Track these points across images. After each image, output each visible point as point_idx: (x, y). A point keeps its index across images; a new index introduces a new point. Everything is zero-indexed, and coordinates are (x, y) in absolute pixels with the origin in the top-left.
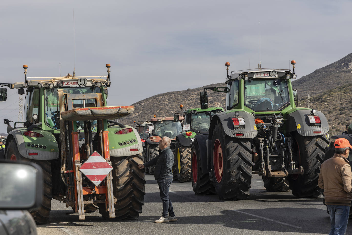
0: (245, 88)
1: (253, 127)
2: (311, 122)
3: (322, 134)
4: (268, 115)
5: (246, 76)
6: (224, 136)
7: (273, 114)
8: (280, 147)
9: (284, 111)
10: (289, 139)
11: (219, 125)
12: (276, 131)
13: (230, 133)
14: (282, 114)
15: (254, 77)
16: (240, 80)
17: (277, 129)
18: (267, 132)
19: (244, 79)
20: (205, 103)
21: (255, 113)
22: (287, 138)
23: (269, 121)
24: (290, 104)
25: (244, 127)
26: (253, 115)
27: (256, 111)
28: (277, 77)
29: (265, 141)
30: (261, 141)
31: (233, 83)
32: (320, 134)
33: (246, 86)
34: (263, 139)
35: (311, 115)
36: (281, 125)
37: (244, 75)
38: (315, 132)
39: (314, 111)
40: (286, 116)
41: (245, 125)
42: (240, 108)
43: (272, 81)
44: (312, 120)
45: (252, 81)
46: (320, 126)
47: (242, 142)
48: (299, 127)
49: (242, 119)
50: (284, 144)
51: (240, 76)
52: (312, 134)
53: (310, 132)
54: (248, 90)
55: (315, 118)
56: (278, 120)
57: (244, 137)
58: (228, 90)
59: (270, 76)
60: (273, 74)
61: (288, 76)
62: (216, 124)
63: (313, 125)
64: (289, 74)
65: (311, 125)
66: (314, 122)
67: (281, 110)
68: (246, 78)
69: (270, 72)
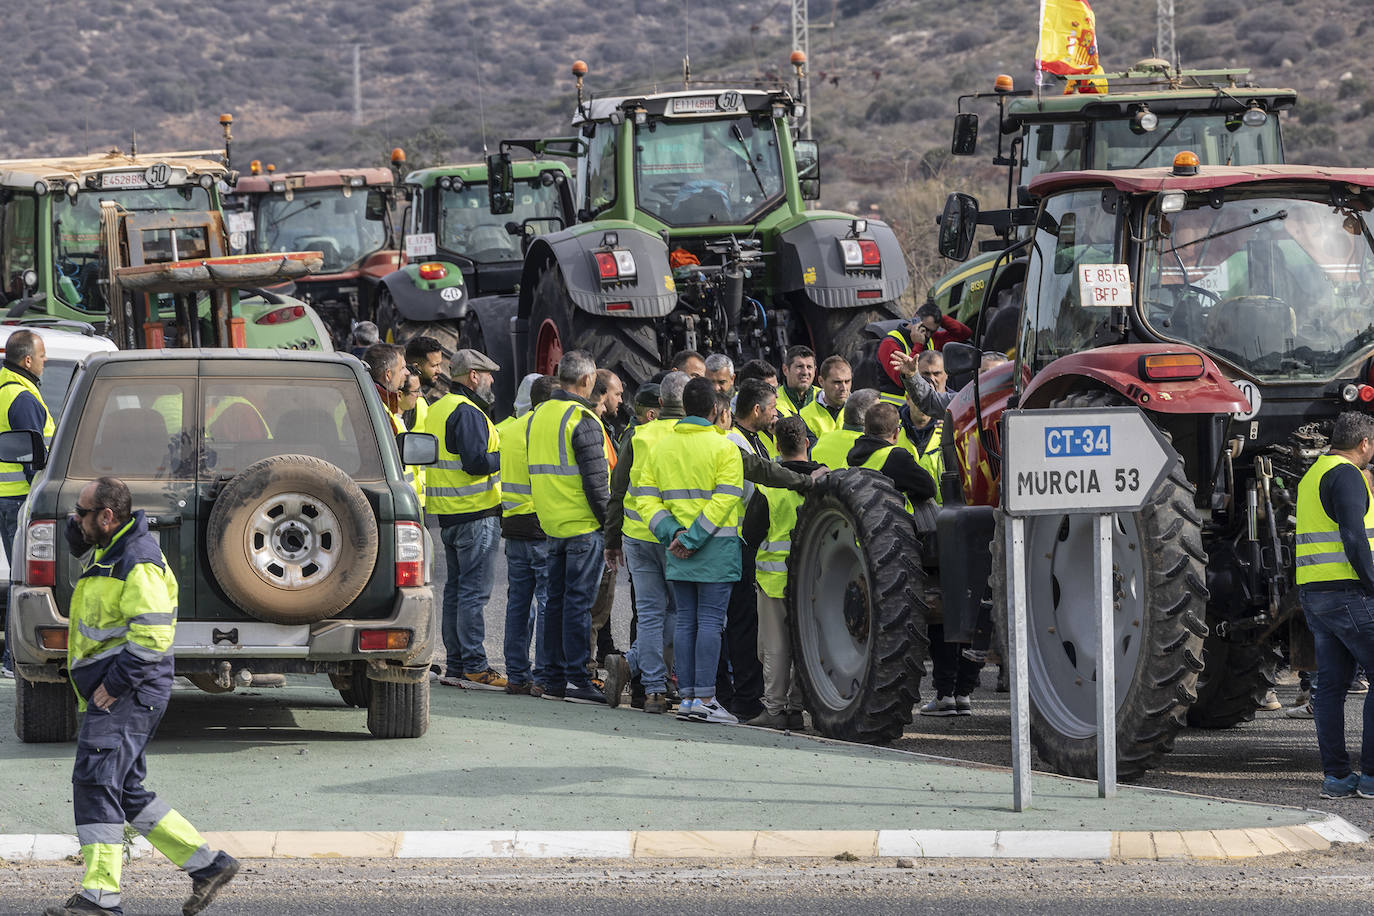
0: (638, 150)
1: (664, 282)
2: (848, 261)
3: (885, 298)
4: (713, 238)
5: (639, 110)
6: (570, 313)
7: (727, 236)
8: (753, 342)
9: (765, 225)
10: (781, 316)
11: (552, 274)
12: (739, 293)
13: (588, 301)
14: (759, 235)
15: (668, 113)
16: (622, 125)
17: (740, 285)
18: (710, 294)
19: (633, 117)
20: (502, 193)
21: (669, 231)
22: (772, 312)
23: (716, 259)
24: (784, 200)
25: (633, 281)
26: (664, 238)
27: (673, 226)
28: (742, 110)
29: (701, 327)
30: (690, 324)
31: (598, 129)
32: (878, 300)
33: (641, 143)
34: (697, 318)
35: (851, 238)
36: (754, 270)
37: (635, 108)
38: (862, 293)
39: (861, 226)
40: (771, 240)
41: (636, 276)
42: (623, 216)
43: (727, 124)
44: (853, 255)
45: (660, 127)
46: (878, 275)
47: (628, 332)
48: (810, 277)
49: (628, 255)
50: (764, 334)
51: (621, 113)
52: (854, 301)
53: (843, 293)
54: (647, 156)
55: (862, 247)
56: (745, 255)
57: (635, 314)
58: (581, 149)
59: (718, 107)
60: (730, 102)
61: (778, 110)
62: (544, 270)
63: (857, 272)
64: (781, 101)
65: (850, 272)
66: (859, 261)
67: (755, 222)
68: (641, 118)
69: (717, 96)
